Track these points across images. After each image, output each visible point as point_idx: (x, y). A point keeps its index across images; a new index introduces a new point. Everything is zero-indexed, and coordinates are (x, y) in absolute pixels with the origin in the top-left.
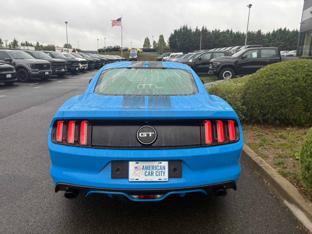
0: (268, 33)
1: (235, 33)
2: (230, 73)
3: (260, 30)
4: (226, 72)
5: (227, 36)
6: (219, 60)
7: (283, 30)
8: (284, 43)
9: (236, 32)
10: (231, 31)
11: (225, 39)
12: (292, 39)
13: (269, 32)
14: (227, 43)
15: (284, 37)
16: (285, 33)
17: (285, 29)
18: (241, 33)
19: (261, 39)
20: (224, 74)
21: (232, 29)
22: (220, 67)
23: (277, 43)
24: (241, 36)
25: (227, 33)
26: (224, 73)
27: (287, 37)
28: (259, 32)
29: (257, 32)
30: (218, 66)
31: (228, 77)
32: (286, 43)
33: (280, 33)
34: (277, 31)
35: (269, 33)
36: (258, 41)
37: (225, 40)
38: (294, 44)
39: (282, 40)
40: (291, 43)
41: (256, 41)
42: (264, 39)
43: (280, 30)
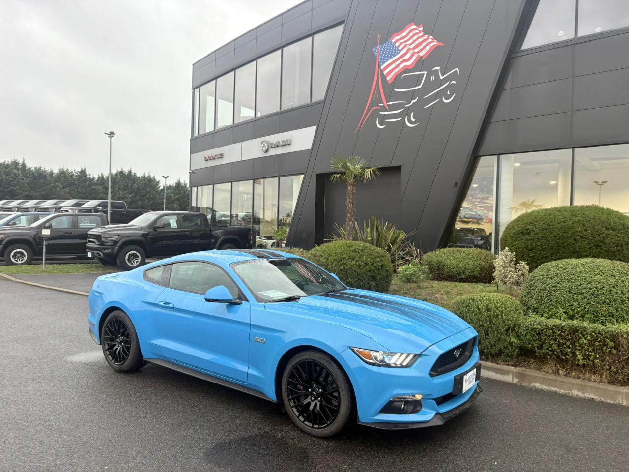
0: (100, 175)
1: (33, 169)
2: (138, 254)
3: (85, 169)
4: (131, 252)
5: (15, 174)
6: (115, 232)
7: (126, 174)
8: (132, 196)
9: (36, 168)
10: (24, 165)
11: (11, 179)
12: (144, 191)
13: (102, 174)
14: (18, 187)
15: (130, 185)
16: (131, 180)
17: (130, 172)
18: (45, 171)
19: (89, 186)
20: (127, 258)
21: (24, 160)
22: (119, 244)
23: (119, 195)
24: (47, 176)
25: (14, 167)
26: (128, 254)
27: (135, 186)
28: (83, 172)
29: (79, 172)
30: (115, 243)
31: (134, 263)
32: (135, 196)
33: (123, 179)
34: (116, 175)
35: (102, 176)
36: (84, 190)
37: (12, 181)
38: (148, 198)
39: (126, 191)
40: (143, 196)
41: (81, 189)
42: (94, 187)
43: (122, 172)
